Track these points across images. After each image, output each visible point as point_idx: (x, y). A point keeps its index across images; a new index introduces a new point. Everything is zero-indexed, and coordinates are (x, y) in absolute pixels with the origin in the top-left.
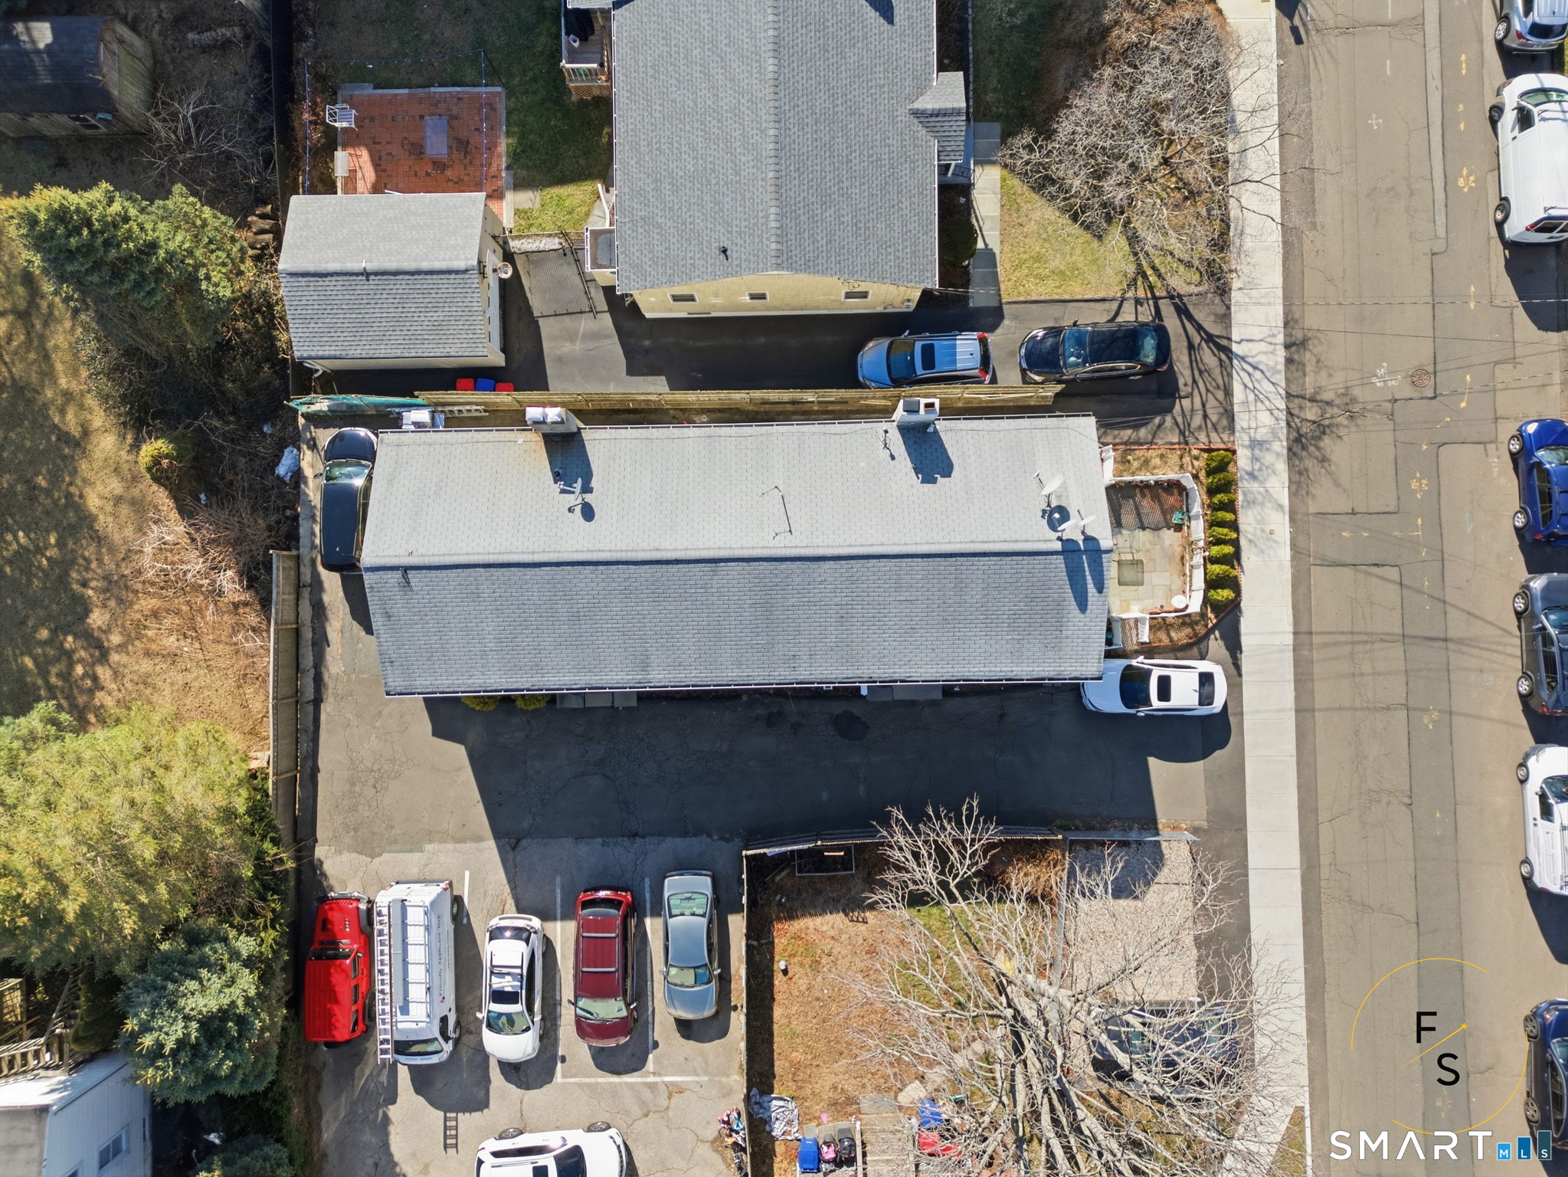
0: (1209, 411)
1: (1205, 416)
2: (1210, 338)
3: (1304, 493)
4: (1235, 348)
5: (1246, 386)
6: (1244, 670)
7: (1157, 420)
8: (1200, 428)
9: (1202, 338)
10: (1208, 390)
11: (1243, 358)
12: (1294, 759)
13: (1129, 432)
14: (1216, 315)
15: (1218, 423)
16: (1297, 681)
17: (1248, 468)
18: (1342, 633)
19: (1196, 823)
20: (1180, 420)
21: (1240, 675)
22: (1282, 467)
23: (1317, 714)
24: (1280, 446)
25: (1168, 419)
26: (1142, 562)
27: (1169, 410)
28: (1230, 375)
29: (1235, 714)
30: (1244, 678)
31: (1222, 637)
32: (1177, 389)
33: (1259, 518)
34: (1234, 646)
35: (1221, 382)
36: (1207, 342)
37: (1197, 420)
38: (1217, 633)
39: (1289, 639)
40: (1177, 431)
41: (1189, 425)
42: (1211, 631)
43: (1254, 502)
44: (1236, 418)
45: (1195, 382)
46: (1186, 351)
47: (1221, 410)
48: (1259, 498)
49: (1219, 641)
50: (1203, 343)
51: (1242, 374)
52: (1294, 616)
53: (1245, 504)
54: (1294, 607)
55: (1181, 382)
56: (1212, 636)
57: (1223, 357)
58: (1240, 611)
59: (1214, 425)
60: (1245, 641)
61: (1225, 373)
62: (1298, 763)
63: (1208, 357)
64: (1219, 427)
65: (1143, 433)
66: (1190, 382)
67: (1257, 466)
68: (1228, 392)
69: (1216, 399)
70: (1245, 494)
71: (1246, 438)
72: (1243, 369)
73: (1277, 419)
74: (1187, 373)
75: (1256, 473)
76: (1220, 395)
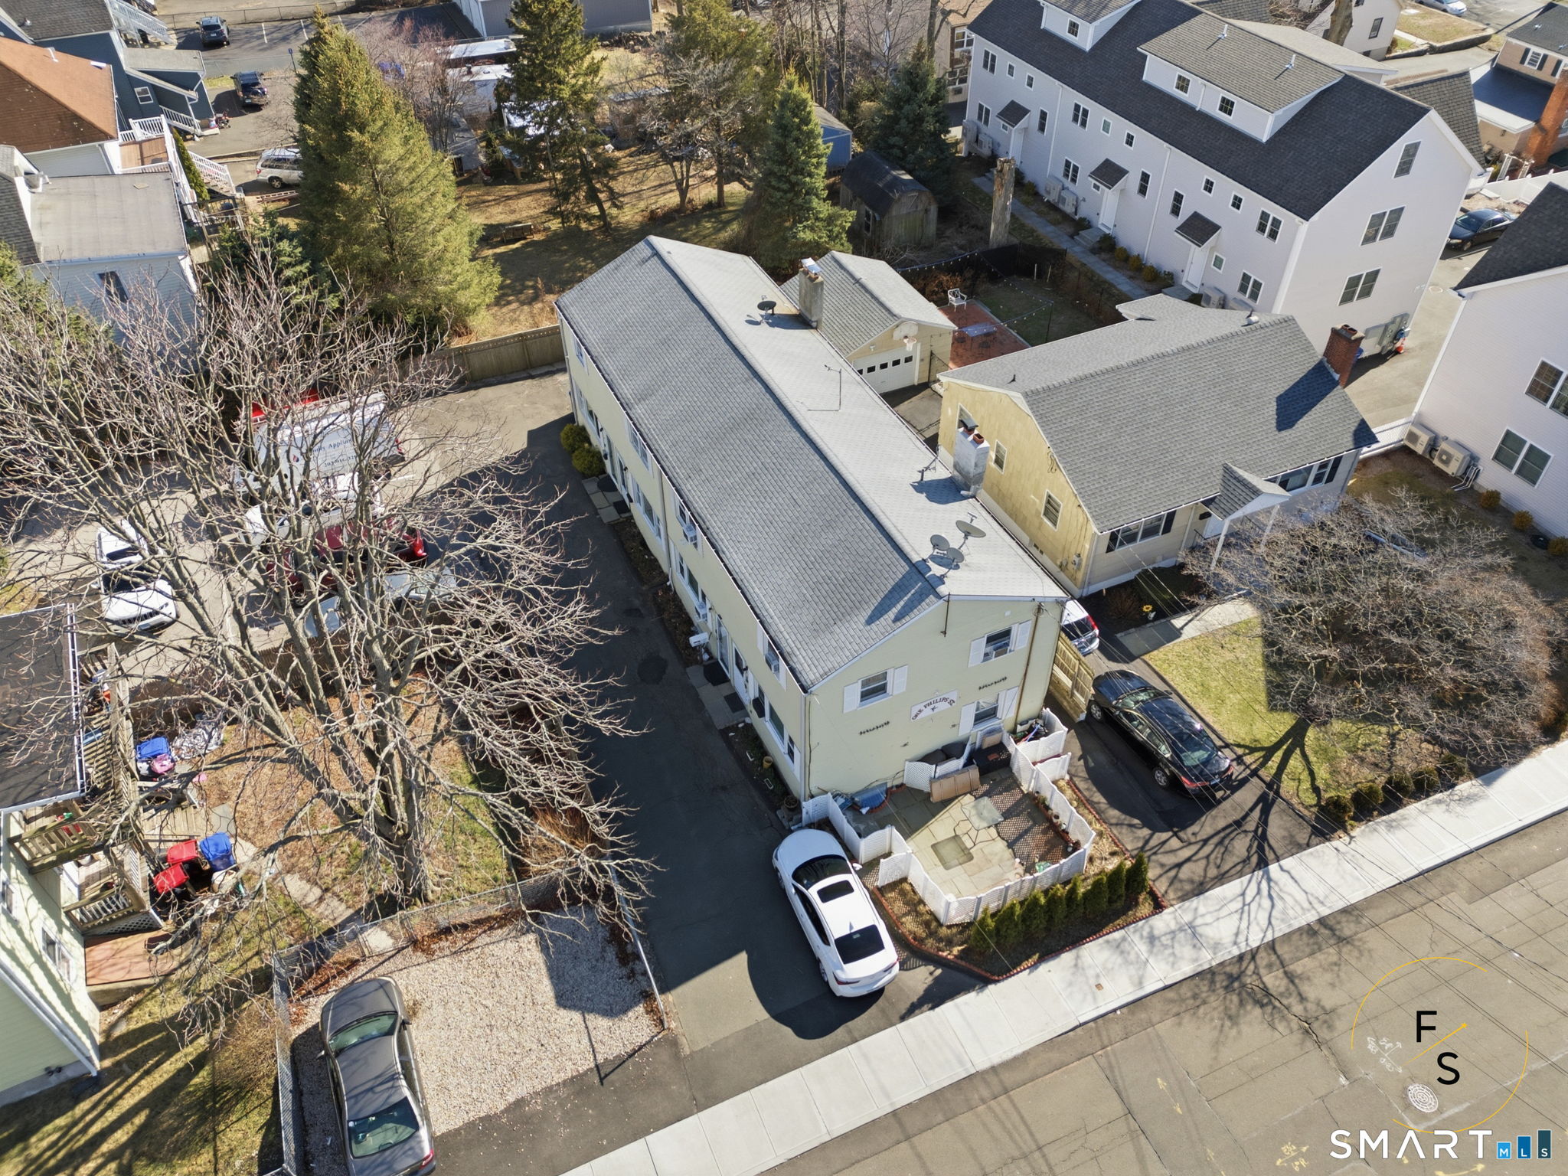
0: (1185, 868)
1: (1179, 865)
2: (1261, 838)
3: (1175, 1010)
4: (1273, 868)
5: (1243, 894)
6: (912, 1021)
7: (1136, 821)
8: (1162, 865)
9: (1256, 831)
10: (1207, 857)
11: (1269, 880)
12: (827, 1138)
13: (1103, 800)
14: (1292, 836)
15: (1181, 881)
16: (936, 1096)
17: (1156, 933)
18: (1031, 1134)
19: (683, 1040)
20: (1153, 843)
21: (903, 1018)
22: (1187, 969)
23: (904, 1145)
24: (1207, 959)
25: (1146, 832)
26: (971, 858)
27: (1155, 829)
28: (1240, 874)
29: (850, 1032)
30: (901, 1026)
31: (937, 979)
32: (1183, 828)
33: (1109, 966)
34: (934, 997)
35: (1226, 867)
36: (1254, 837)
37: (1171, 860)
38: (939, 972)
39: (982, 1063)
40: (1140, 844)
41: (1155, 853)
42: (938, 962)
43: (1122, 952)
44: (1201, 897)
45: (1205, 842)
46: (1230, 820)
47: (1197, 879)
48: (1132, 957)
49: (931, 978)
50: (1251, 835)
51: (1254, 885)
52: (1015, 1059)
53: (1115, 944)
54: (1026, 1054)
55: (1195, 828)
56: (932, 968)
57: (1254, 859)
58: (982, 989)
59: (1176, 877)
60: (948, 1007)
61: (1238, 868)
62: (823, 1146)
63: (1241, 845)
64: (1177, 885)
65: (1114, 814)
66: (1203, 835)
67: (1165, 940)
68: (1222, 878)
69: (1205, 870)
70: (1124, 939)
71: (1187, 918)
72: (1259, 884)
73: (1235, 943)
74: (1208, 830)
75: (1157, 943)
76: (1213, 872)
